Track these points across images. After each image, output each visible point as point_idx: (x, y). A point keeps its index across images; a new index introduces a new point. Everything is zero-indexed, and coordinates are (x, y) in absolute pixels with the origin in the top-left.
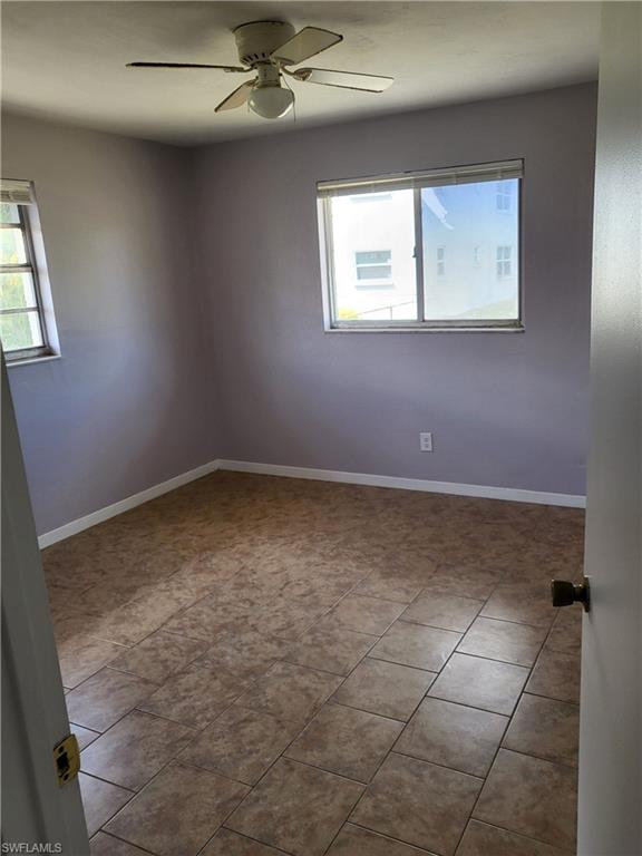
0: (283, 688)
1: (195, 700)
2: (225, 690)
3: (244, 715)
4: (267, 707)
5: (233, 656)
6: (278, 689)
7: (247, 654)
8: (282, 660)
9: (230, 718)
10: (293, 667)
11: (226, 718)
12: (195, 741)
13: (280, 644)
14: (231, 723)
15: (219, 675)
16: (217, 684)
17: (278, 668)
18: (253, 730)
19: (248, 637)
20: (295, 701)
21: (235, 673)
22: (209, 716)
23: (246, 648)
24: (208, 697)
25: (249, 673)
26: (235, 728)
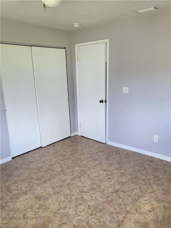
0: (86, 183)
1: (108, 184)
2: (101, 185)
3: (96, 178)
4: (91, 179)
5: (98, 196)
6: (87, 183)
7: (94, 196)
8: (83, 192)
9: (99, 178)
10: (81, 189)
11: (100, 178)
12: (107, 174)
13: (82, 198)
14: (99, 177)
15: (102, 190)
16: (103, 187)
17: (85, 189)
18: (95, 175)
19: (92, 203)
20: (84, 180)
21: (98, 190)
22: (105, 179)
23: (94, 198)
24: (105, 184)
25: (94, 189)
26: (99, 176)
